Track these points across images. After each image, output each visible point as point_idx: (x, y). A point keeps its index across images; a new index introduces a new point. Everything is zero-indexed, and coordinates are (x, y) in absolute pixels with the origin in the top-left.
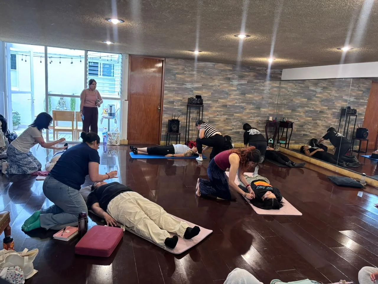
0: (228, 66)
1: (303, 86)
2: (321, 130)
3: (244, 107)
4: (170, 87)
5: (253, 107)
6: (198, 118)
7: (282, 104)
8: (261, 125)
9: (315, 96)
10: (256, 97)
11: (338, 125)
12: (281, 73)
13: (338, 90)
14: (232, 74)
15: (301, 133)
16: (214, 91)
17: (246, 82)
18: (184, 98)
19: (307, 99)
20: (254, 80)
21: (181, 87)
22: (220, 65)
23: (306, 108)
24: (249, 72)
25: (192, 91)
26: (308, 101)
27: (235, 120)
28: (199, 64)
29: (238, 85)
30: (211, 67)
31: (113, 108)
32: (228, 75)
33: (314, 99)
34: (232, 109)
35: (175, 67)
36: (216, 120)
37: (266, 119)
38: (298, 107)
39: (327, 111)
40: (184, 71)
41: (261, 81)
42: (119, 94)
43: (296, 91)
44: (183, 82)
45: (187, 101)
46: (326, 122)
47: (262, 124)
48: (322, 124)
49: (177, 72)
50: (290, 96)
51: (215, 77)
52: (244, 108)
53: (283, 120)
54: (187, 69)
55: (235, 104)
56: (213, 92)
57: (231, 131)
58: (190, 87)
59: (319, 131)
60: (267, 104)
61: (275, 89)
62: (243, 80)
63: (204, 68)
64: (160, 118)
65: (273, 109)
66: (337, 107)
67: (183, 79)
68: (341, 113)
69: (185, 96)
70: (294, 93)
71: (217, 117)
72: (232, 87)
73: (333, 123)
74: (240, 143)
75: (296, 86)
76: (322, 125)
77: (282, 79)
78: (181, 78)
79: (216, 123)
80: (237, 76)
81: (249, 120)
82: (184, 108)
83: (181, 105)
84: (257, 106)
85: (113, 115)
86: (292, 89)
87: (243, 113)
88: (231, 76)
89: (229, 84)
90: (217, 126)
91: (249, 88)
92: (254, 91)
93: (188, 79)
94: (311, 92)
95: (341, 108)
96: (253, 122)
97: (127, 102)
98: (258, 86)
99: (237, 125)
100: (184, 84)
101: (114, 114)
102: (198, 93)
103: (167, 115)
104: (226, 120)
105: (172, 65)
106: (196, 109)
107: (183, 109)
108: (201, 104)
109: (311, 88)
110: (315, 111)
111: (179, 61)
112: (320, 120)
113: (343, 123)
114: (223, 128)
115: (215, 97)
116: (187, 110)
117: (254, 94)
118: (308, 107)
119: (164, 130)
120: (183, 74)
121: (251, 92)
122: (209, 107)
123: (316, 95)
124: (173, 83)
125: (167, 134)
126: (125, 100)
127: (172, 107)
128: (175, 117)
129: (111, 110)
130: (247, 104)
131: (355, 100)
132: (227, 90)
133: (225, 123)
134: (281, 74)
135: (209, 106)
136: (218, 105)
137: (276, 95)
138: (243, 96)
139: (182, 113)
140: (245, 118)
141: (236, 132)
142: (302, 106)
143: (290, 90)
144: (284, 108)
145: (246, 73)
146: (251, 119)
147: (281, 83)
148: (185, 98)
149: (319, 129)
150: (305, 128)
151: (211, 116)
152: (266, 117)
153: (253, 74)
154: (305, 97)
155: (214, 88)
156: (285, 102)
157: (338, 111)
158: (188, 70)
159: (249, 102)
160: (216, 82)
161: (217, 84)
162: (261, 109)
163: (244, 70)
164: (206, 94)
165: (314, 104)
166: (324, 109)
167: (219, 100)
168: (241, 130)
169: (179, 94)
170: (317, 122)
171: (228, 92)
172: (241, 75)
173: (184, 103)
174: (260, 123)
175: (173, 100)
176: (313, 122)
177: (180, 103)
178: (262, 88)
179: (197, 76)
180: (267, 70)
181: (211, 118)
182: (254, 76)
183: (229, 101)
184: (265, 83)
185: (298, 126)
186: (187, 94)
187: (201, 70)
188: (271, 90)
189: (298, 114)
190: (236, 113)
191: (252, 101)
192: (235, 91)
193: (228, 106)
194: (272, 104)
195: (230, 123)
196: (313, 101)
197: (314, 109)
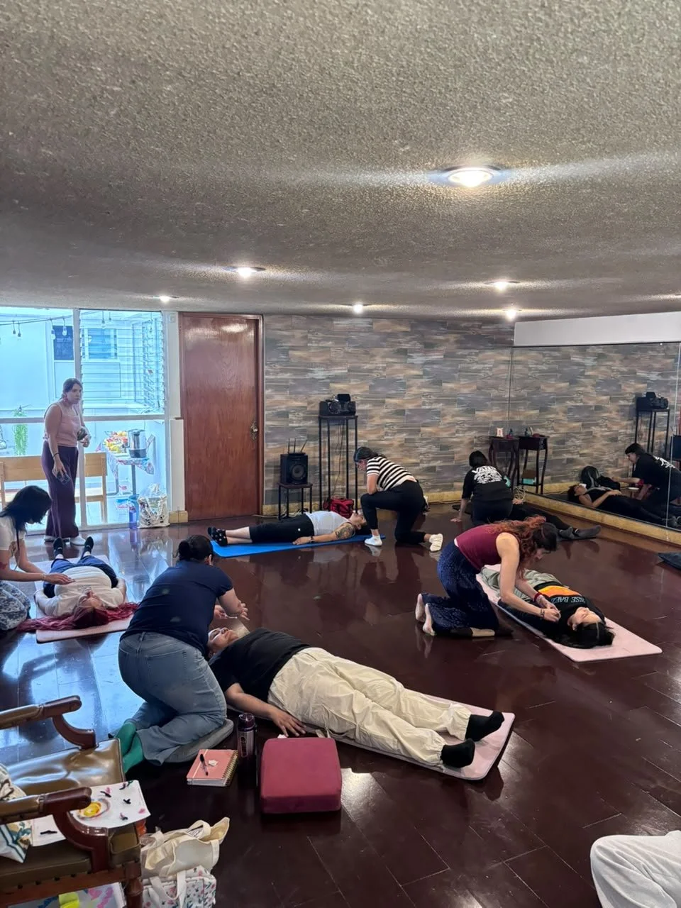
0: (400, 325)
1: (558, 356)
2: (601, 447)
3: (439, 412)
4: (278, 379)
5: (461, 409)
6: (346, 444)
7: (519, 398)
9: (582, 374)
10: (464, 386)
11: (634, 432)
12: (513, 332)
13: (626, 358)
14: (410, 341)
15: (563, 458)
16: (376, 380)
17: (442, 357)
18: (310, 403)
19: (568, 383)
20: (458, 350)
21: (302, 377)
22: (385, 322)
23: (568, 402)
24: (446, 333)
25: (327, 385)
26: (570, 387)
27: (424, 442)
29: (427, 363)
30: (364, 328)
32: (403, 345)
33: (582, 381)
34: (415, 419)
35: (285, 333)
37: (488, 434)
38: (553, 401)
39: (609, 406)
40: (305, 342)
41: (471, 351)
42: (159, 407)
43: (544, 367)
44: (307, 367)
45: (317, 408)
46: (609, 428)
47: (482, 444)
48: (600, 434)
49: (290, 344)
50: (534, 380)
51: (374, 351)
52: (442, 412)
53: (526, 433)
54: (313, 338)
55: (423, 407)
56: (373, 384)
57: (417, 468)
58: (324, 377)
59: (597, 450)
60: (489, 401)
61: (503, 367)
62: (434, 351)
63: (349, 332)
64: (258, 453)
65: (501, 412)
66: (628, 395)
67: (306, 359)
68: (635, 407)
69: (313, 398)
70: (541, 371)
71: (385, 437)
72: (413, 368)
73: (622, 431)
74: (439, 492)
75: (544, 356)
76: (602, 436)
77: (516, 344)
78: (300, 357)
80: (421, 344)
81: (455, 440)
82: (312, 424)
83: (305, 419)
84: (468, 406)
85: (141, 454)
86: (537, 364)
87: (439, 425)
88: (409, 345)
89: (406, 363)
91: (449, 368)
92: (459, 375)
93: (317, 360)
94: (576, 368)
95: (634, 396)
96: (461, 442)
97: (182, 421)
98: (465, 362)
99: (428, 453)
100: (311, 372)
102: (340, 388)
103: (274, 445)
104: (406, 442)
105: (280, 330)
106: (339, 425)
107: (309, 427)
108: (352, 412)
109: (575, 359)
110: (586, 408)
111: (294, 320)
112: (597, 425)
113: (643, 428)
115: (377, 395)
116: (318, 429)
117: (460, 381)
118: (571, 399)
119: (270, 481)
120: (305, 348)
121: (454, 376)
122: (366, 417)
123: (584, 372)
124: (283, 371)
125: (280, 487)
126: (177, 419)
127: (285, 423)
128: (295, 446)
129: (137, 443)
130: (447, 404)
131: (660, 378)
132: (401, 376)
133: (402, 452)
134: (512, 334)
135: (368, 416)
136: (385, 411)
137: (506, 380)
138: (437, 386)
139: (308, 436)
140: (445, 434)
141: (427, 467)
142: (560, 398)
143: (534, 366)
144: (522, 407)
145: (441, 338)
146: (457, 437)
147: (515, 352)
148: (312, 403)
149: (598, 446)
150: (570, 447)
151: (373, 437)
152: (488, 429)
153: (455, 338)
154: (562, 379)
155: (374, 375)
156: (524, 392)
157: (630, 404)
158: (315, 338)
159: (451, 400)
160: (379, 362)
161: (381, 365)
162: (477, 413)
163: (435, 331)
164: (359, 388)
165: (583, 393)
166: (602, 401)
167: (387, 400)
168: (439, 462)
169: (300, 393)
170: (591, 430)
171: (403, 381)
172: (429, 341)
173: (312, 413)
174: (476, 443)
175: (287, 408)
176: (584, 431)
177: (301, 415)
178: (475, 367)
179: (337, 352)
180: (483, 327)
181: (373, 442)
182: (457, 342)
183: (409, 402)
184: (481, 356)
185: (555, 443)
186: (316, 392)
187: (344, 337)
188: (494, 370)
189: (552, 416)
190: (425, 426)
191: (456, 397)
192: (420, 377)
193: (407, 413)
194: (499, 400)
195: (415, 449)
196: (581, 387)
197: (584, 403)
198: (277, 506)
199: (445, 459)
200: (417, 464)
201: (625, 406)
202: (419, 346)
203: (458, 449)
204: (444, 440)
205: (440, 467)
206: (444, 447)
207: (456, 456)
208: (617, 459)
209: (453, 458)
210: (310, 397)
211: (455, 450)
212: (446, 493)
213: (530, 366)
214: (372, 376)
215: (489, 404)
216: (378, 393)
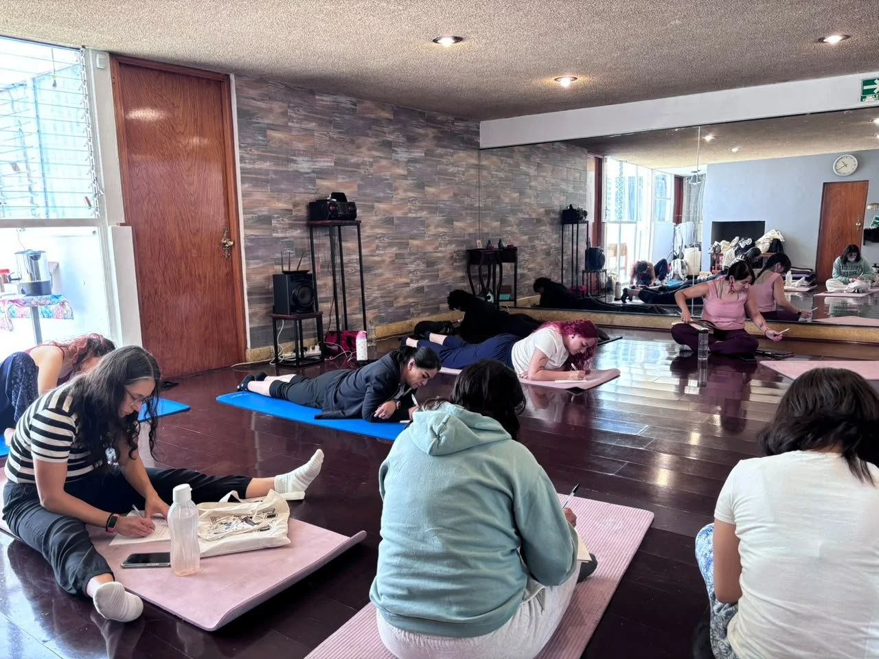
0: (383, 110)
1: (511, 162)
2: (541, 261)
3: (424, 222)
4: (255, 169)
5: (441, 218)
7: (487, 208)
8: (458, 264)
10: (443, 192)
12: (479, 132)
14: (394, 131)
16: (364, 178)
17: (423, 155)
18: (296, 205)
19: (518, 194)
20: (436, 148)
21: (284, 169)
22: (368, 104)
23: (519, 214)
24: (423, 127)
25: (312, 181)
26: (520, 198)
27: (413, 257)
28: (322, 100)
29: (410, 161)
30: (347, 108)
31: (40, 262)
32: (387, 135)
33: (527, 192)
34: (404, 229)
35: (260, 104)
36: (377, 262)
37: (464, 248)
38: (509, 212)
39: (545, 219)
40: (286, 120)
41: (449, 150)
42: (90, 205)
43: (502, 175)
44: (289, 155)
45: (303, 212)
46: (544, 242)
47: (461, 260)
48: (540, 247)
49: (268, 122)
50: (495, 189)
51: (361, 140)
52: (426, 222)
53: (502, 244)
54: (294, 115)
55: (410, 215)
56: (361, 183)
57: (408, 289)
58: (309, 171)
60: (463, 210)
61: (473, 172)
62: (419, 147)
63: (333, 113)
65: (473, 222)
66: (556, 208)
67: (287, 143)
69: (298, 199)
70: (501, 179)
71: (377, 252)
72: (398, 167)
73: (553, 245)
75: (502, 162)
76: (542, 250)
77: (482, 146)
78: (281, 141)
79: (377, 272)
80: (403, 136)
81: (439, 255)
82: (301, 234)
83: (292, 227)
84: (447, 215)
86: (497, 171)
87: (424, 237)
88: (393, 137)
89: (391, 158)
90: (377, 281)
91: (429, 169)
92: (439, 178)
93: (301, 146)
94: (523, 177)
96: (444, 257)
97: (129, 229)
98: (443, 163)
99: (417, 270)
100: (294, 161)
101: (47, 283)
102: (327, 187)
103: (256, 264)
104: (396, 258)
105: (253, 99)
107: (296, 238)
108: (353, 216)
109: (524, 168)
110: (529, 221)
111: (271, 88)
112: (538, 238)
115: (367, 198)
116: (307, 241)
117: (440, 185)
118: (521, 211)
119: (256, 315)
120: (285, 128)
121: (434, 179)
123: (529, 183)
124: (262, 158)
125: (275, 320)
126: (122, 225)
127: (267, 233)
129: (35, 271)
130: (430, 213)
132: (387, 174)
133: (394, 269)
134: (477, 134)
136: (375, 218)
137: (476, 186)
138: (420, 190)
139: (296, 251)
140: (429, 248)
141: (417, 288)
142: (514, 209)
144: (489, 218)
145: (421, 131)
146: (440, 252)
147: (482, 155)
148: (298, 205)
149: (539, 260)
152: (464, 242)
153: (433, 133)
154: (514, 189)
155: (362, 171)
156: (489, 202)
157: (557, 217)
158: (297, 116)
159: (434, 210)
160: (365, 155)
161: (368, 159)
162: (455, 223)
163: (415, 122)
164: (347, 187)
165: (528, 205)
167: (376, 205)
168: (427, 281)
169: (282, 191)
170: (534, 244)
171: (391, 182)
172: (412, 134)
173: (298, 218)
174: (456, 259)
175: (269, 210)
176: (530, 244)
177: (287, 221)
178: (451, 169)
179: (321, 137)
180: (455, 124)
181: (365, 258)
182: (435, 138)
183: (396, 208)
184: (455, 157)
186: (302, 190)
187: (327, 118)
188: (466, 174)
189: (509, 229)
190: (414, 237)
191: (437, 203)
192: (405, 177)
193: (396, 221)
194: (471, 210)
195: (405, 266)
196: (527, 198)
197: (530, 215)
198: (272, 348)
199: (431, 278)
200: (407, 284)
201: (554, 219)
202: (402, 139)
203: (441, 266)
204: (429, 255)
205: (428, 286)
206: (430, 264)
207: (440, 274)
208: (550, 273)
209: (438, 276)
210: (294, 196)
211: (439, 266)
213: (493, 173)
214: (360, 173)
215: (463, 212)
216: (365, 195)
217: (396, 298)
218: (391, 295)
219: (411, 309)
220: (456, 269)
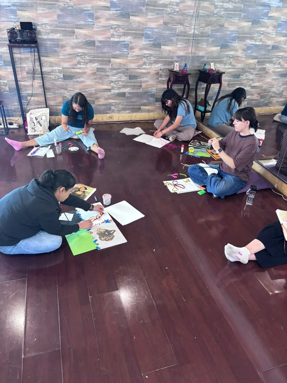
2: (271, 81)
3: (128, 44)
5: (148, 42)
7: (203, 35)
8: (164, 79)
9: (266, 15)
10: (150, 20)
16: (62, 10)
23: (248, 41)
25: (14, 12)
26: (252, 27)
27: (115, 71)
33: (264, 22)
34: (105, 51)
38: (234, 39)
48: (273, 70)
50: (218, 18)
52: (130, 45)
53: (204, 67)
55: (112, 39)
56: (60, 13)
57: (109, 93)
58: (7, 4)
59: (267, 83)
60: (174, 37)
61: (190, 3)
65: (185, 47)
70: (226, 9)
71: (78, 66)
74: (129, 113)
76: (274, 72)
79: (78, 80)
81: (142, 71)
84: (154, 40)
87: (127, 57)
91: (137, 1)
92: (146, 9)
94: (261, 8)
96: (149, 73)
99: (118, 81)
102: (26, 16)
104: (97, 71)
110: (264, 47)
112: (271, 62)
114: (93, 87)
115: (67, 25)
117: (147, 15)
118: (252, 38)
121: (141, 10)
122: (58, 46)
123: (268, 12)
130: (135, 38)
132: (88, 7)
133: (95, 79)
135: (58, 45)
136: (76, 41)
137: (192, 16)
138: (125, 19)
140: (133, 66)
141: (118, 93)
142: (241, 37)
143: (221, 4)
144: (206, 44)
146: (144, 69)
149: (268, 80)
150: (244, 80)
151: (66, 65)
152: (172, 62)
156: (208, 29)
159: (139, 34)
162: (162, 47)
164: (47, 17)
165: (263, 33)
166: (280, 41)
167: (77, 30)
168: (128, 89)
170: (265, 67)
171: (92, 12)
174: (161, 74)
176: (258, 67)
181: (65, 70)
183: (98, 33)
185: (231, 77)
186: (4, 19)
188: (181, 6)
189: (232, 53)
190: (115, 57)
191: (143, 30)
192: (107, 8)
193: (97, 44)
194: (184, 36)
195: (106, 77)
196: (262, 27)
197: (263, 42)
199: (134, 87)
200: (109, 90)
203: (145, 79)
204: (132, 70)
205: (130, 93)
206: (132, 77)
207: (144, 85)
208: (283, 91)
209: (141, 86)
211: (142, 79)
212: (134, 114)
213: (216, 4)
214: (59, 6)
215: (174, 39)
216: (67, 23)
217: (97, 98)
218: (93, 96)
219: (112, 107)
220: (162, 82)
